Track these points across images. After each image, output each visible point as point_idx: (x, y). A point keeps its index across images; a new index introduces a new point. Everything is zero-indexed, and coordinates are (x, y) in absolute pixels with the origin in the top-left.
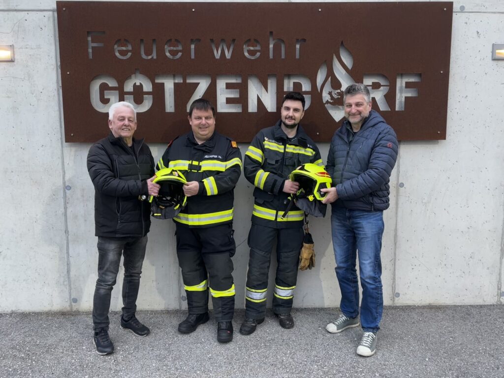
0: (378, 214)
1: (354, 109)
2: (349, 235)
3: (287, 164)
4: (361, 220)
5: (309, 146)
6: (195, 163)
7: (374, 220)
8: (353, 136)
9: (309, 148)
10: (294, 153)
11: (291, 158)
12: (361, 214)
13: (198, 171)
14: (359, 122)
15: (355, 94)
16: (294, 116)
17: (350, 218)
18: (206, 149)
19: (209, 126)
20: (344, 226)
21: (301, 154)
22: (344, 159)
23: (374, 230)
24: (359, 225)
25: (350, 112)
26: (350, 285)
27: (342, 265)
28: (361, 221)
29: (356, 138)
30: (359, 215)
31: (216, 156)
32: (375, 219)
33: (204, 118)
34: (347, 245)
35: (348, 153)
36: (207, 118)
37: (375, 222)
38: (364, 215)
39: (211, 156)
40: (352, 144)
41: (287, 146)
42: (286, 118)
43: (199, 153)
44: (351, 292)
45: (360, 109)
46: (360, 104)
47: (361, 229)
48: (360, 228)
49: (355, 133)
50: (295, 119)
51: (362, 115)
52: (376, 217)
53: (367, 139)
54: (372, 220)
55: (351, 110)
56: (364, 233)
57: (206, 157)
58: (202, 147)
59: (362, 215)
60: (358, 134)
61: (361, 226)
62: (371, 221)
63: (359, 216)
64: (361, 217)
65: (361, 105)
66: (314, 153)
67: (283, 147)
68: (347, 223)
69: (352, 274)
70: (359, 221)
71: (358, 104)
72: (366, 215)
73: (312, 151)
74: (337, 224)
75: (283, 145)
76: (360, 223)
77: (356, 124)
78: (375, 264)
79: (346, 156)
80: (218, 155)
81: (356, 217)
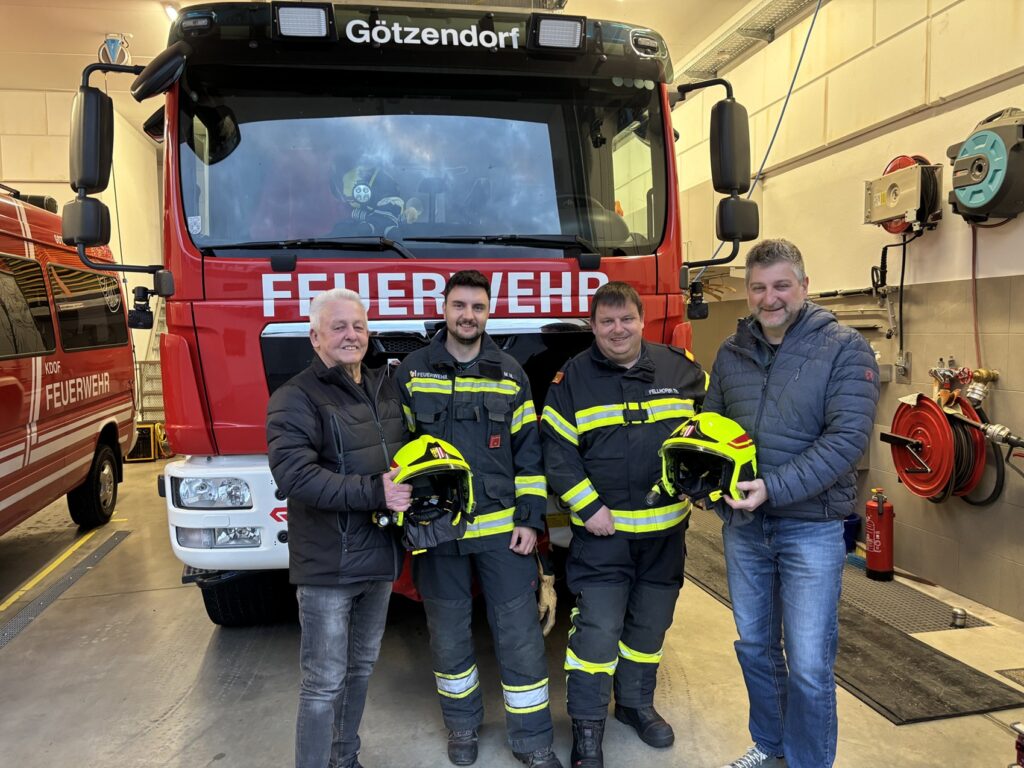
0: (836, 526)
1: (771, 297)
2: (765, 571)
3: (459, 417)
4: (800, 538)
5: (506, 374)
6: (634, 406)
7: (827, 540)
8: (772, 353)
9: (508, 378)
10: (473, 393)
11: (468, 403)
12: (799, 526)
13: (643, 421)
14: (783, 325)
15: (771, 263)
16: (476, 319)
17: (770, 535)
18: (644, 376)
19: (630, 334)
20: (757, 552)
21: (489, 393)
22: (758, 402)
23: (829, 563)
24: (791, 550)
25: (762, 301)
26: (770, 682)
27: (752, 638)
28: (798, 541)
29: (781, 356)
30: (793, 527)
31: (670, 391)
32: (829, 536)
33: (618, 321)
34: (762, 594)
35: (765, 390)
36: (624, 319)
37: (829, 543)
38: (803, 528)
39: (661, 391)
40: (773, 370)
41: (458, 379)
42: (458, 323)
43: (636, 385)
44: (772, 697)
45: (783, 294)
46: (782, 283)
47: (798, 559)
48: (796, 555)
49: (776, 347)
50: (476, 325)
51: (788, 309)
52: (831, 532)
53: (808, 358)
54: (823, 537)
55: (765, 296)
56: (804, 566)
57: (653, 391)
58: (635, 372)
59: (800, 528)
60: (784, 348)
61: (799, 552)
62: (822, 540)
63: (790, 530)
64: (799, 531)
65: (787, 286)
66: (518, 388)
67: (449, 382)
68: (765, 545)
69: (773, 656)
70: (792, 541)
71: (778, 286)
72: (807, 527)
73: (514, 384)
74: (740, 548)
75: (449, 378)
76: (795, 545)
77: (775, 329)
78: (825, 640)
79: (760, 396)
80: (672, 388)
81: (787, 532)
